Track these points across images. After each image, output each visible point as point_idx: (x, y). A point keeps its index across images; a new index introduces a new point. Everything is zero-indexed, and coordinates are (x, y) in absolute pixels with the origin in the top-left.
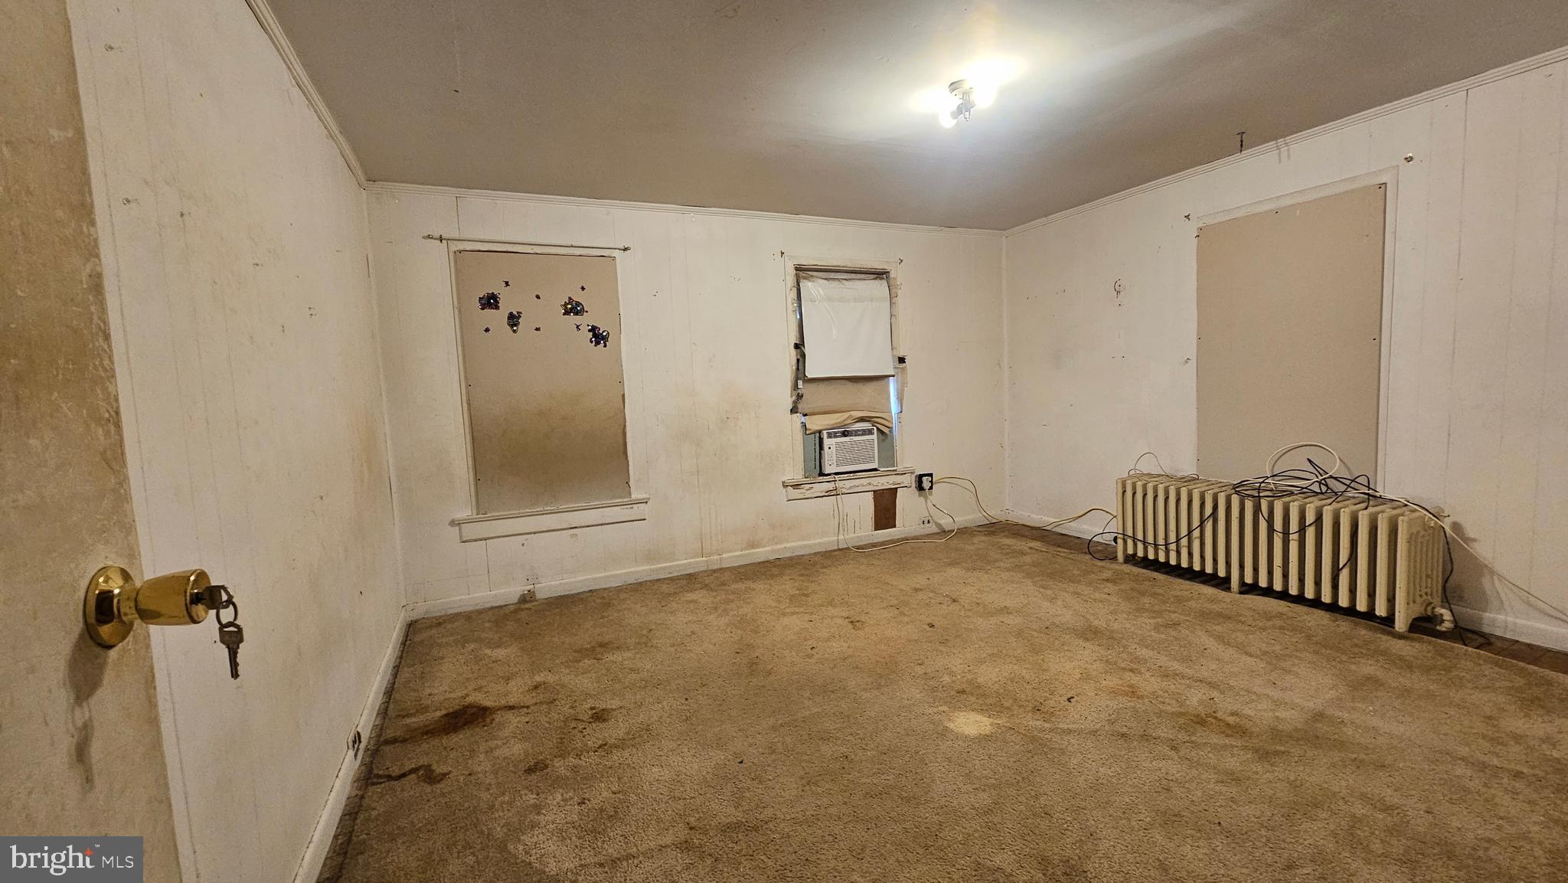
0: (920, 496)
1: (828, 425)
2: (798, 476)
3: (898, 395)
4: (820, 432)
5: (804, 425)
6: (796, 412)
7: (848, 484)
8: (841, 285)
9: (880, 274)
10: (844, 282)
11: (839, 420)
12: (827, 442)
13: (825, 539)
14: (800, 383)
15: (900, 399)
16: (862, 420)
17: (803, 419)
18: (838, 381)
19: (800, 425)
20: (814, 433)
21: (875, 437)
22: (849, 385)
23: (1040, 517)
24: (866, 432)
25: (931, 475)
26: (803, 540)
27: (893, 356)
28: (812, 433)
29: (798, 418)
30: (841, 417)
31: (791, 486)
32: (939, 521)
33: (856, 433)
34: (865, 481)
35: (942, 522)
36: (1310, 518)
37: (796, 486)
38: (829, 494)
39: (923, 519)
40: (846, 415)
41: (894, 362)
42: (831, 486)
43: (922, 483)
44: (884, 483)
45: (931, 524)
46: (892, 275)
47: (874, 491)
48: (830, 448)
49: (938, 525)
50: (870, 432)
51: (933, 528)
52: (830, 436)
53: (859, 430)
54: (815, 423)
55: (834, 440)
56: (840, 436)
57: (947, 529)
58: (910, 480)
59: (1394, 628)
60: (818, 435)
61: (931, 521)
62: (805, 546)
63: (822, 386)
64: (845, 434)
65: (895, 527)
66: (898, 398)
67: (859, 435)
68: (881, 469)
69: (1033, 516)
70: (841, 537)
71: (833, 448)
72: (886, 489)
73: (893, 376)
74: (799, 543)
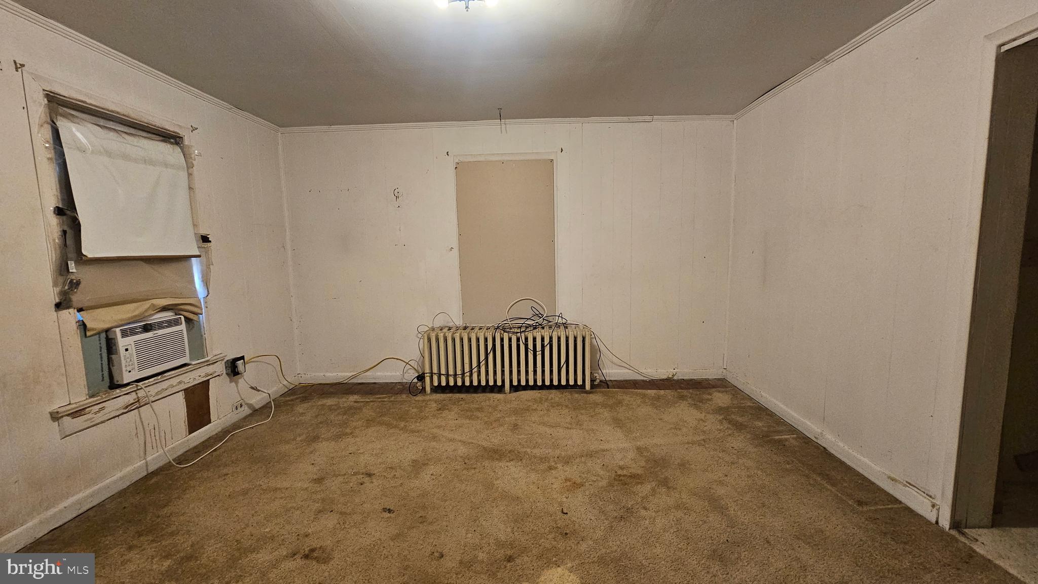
0: (231, 382)
1: (121, 320)
2: (80, 397)
3: (202, 277)
4: (107, 331)
5: (83, 326)
6: (68, 308)
7: (153, 390)
8: (122, 140)
9: (171, 138)
10: (124, 135)
11: (137, 313)
12: (122, 343)
13: (130, 469)
14: (72, 266)
15: (206, 282)
16: (164, 309)
17: (79, 316)
18: (130, 262)
19: (74, 326)
20: (99, 333)
21: (183, 327)
22: (147, 268)
23: (336, 374)
24: (170, 323)
25: (242, 358)
26: (95, 483)
27: (195, 234)
28: (95, 335)
29: (70, 317)
30: (137, 308)
31: (68, 415)
32: (248, 402)
33: (160, 325)
34: (174, 381)
35: (252, 401)
36: (547, 341)
37: (77, 413)
38: (128, 408)
39: (235, 405)
40: (147, 305)
41: (197, 241)
42: (131, 398)
43: (233, 368)
44: (192, 378)
45: (243, 407)
46: (186, 142)
47: (185, 390)
48: (127, 350)
49: (250, 406)
50: (176, 322)
51: (246, 411)
52: (125, 334)
53: (162, 322)
54: (98, 320)
55: (131, 340)
56: (141, 333)
57: (257, 407)
58: (220, 368)
59: (585, 389)
60: (103, 335)
61: (243, 404)
62: (98, 492)
63: (107, 270)
64: (147, 328)
65: (210, 423)
66: (203, 281)
67: (163, 328)
68: (193, 363)
69: (328, 374)
70: (149, 459)
71: (132, 350)
72: (198, 384)
73: (199, 256)
74: (89, 491)
